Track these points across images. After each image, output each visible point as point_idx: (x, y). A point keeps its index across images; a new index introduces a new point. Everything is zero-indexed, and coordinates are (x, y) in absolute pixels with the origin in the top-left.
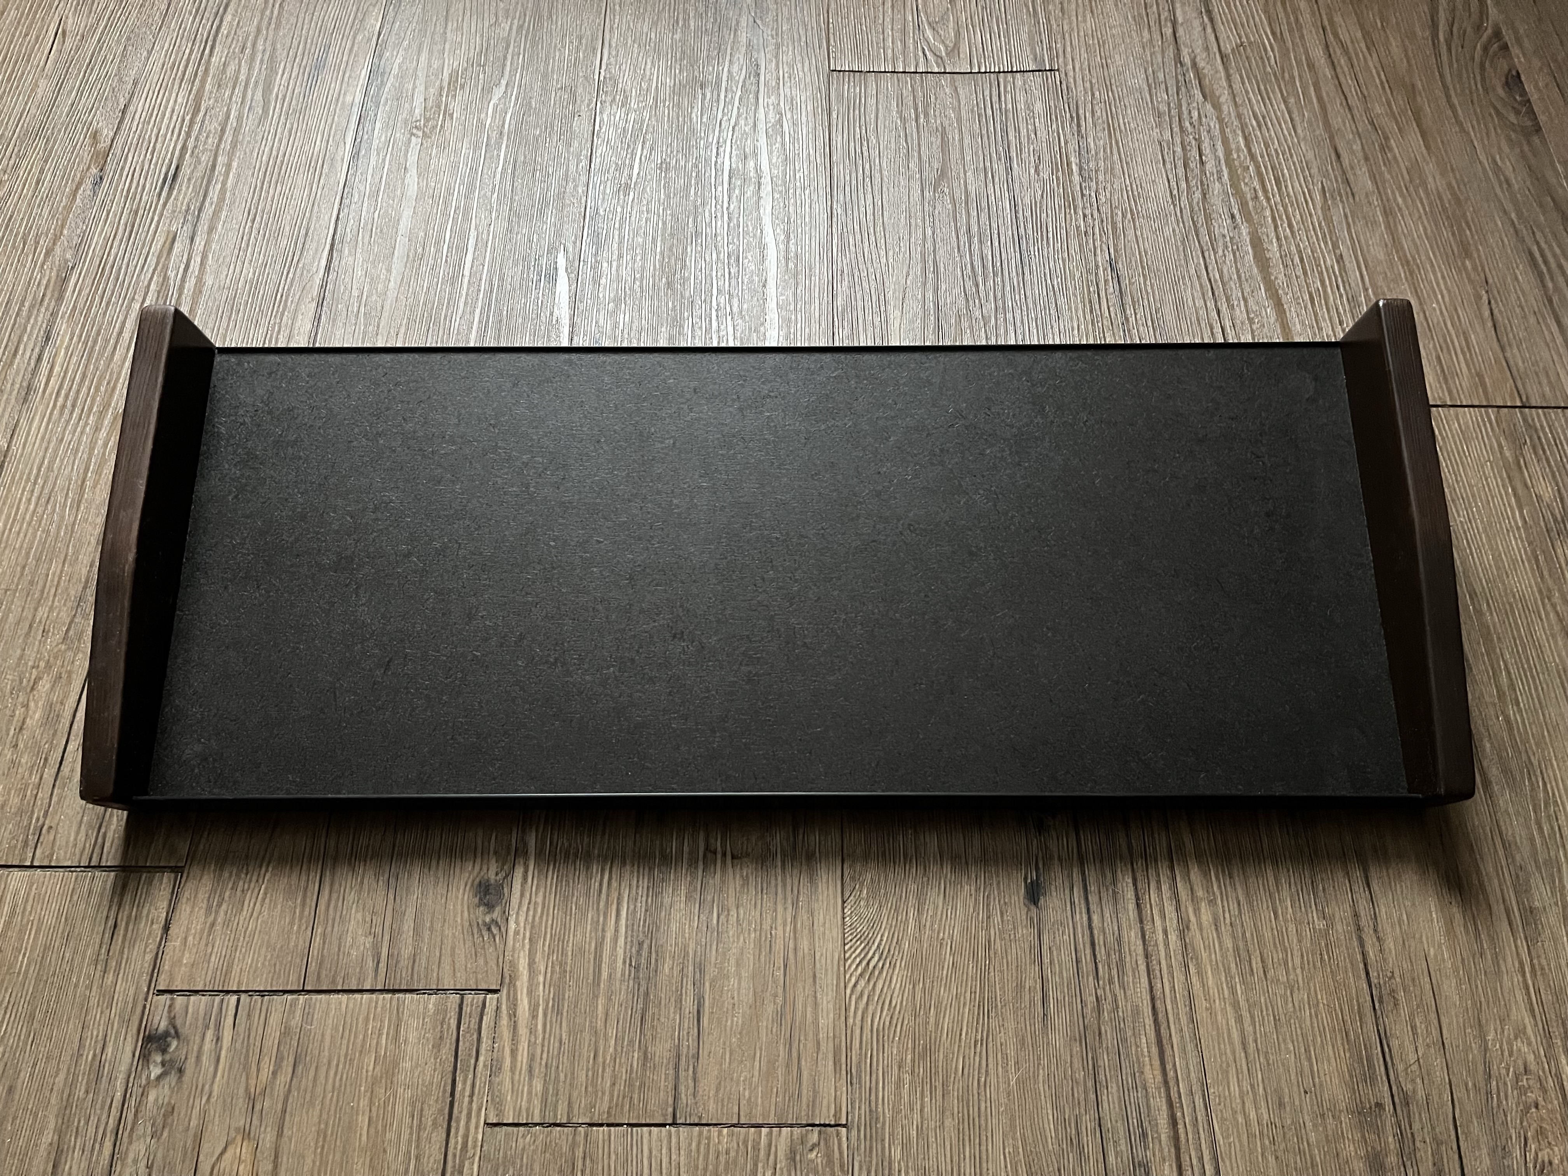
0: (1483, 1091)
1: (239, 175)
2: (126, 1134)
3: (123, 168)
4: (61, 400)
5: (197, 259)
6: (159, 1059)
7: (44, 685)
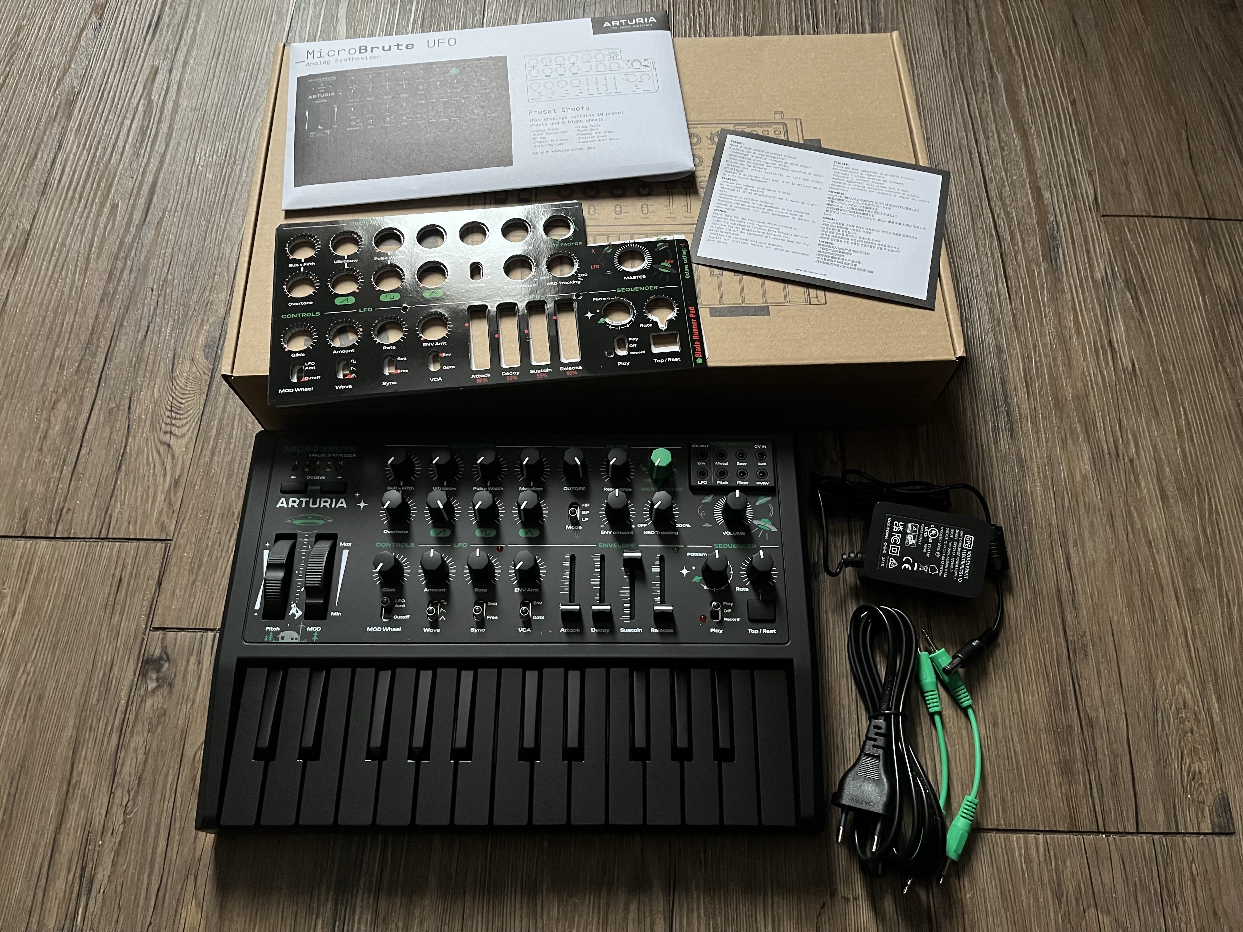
0: (1151, 719)
1: (206, 22)
2: (129, 730)
3: (117, 18)
4: (71, 192)
5: (174, 88)
6: (154, 676)
7: (62, 406)
